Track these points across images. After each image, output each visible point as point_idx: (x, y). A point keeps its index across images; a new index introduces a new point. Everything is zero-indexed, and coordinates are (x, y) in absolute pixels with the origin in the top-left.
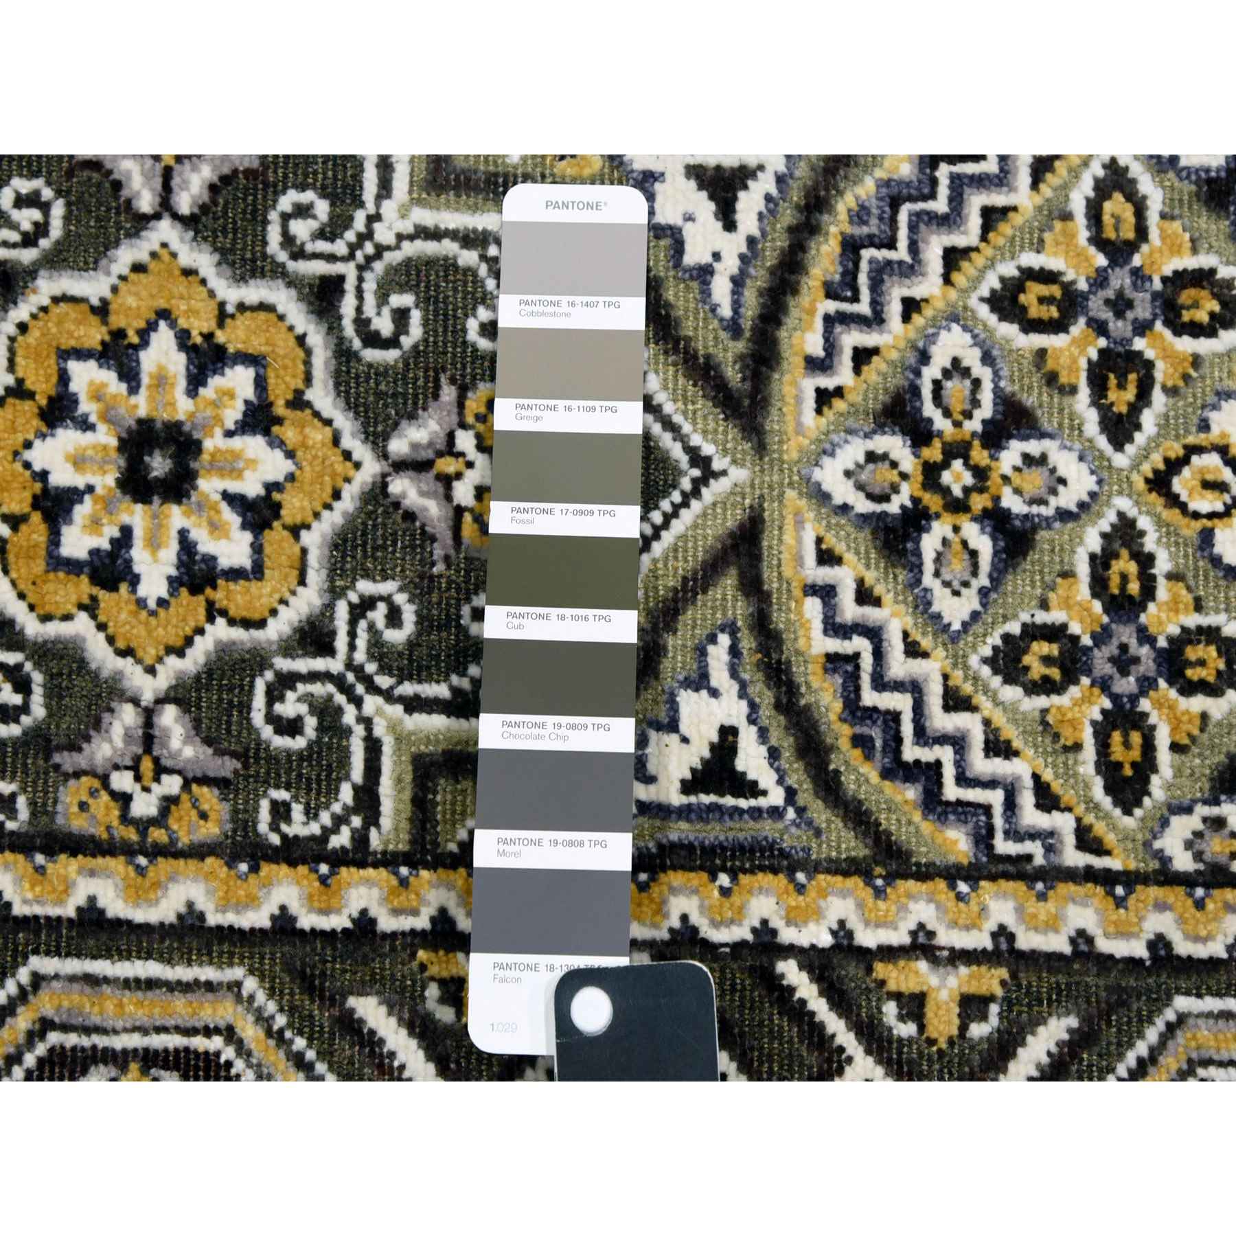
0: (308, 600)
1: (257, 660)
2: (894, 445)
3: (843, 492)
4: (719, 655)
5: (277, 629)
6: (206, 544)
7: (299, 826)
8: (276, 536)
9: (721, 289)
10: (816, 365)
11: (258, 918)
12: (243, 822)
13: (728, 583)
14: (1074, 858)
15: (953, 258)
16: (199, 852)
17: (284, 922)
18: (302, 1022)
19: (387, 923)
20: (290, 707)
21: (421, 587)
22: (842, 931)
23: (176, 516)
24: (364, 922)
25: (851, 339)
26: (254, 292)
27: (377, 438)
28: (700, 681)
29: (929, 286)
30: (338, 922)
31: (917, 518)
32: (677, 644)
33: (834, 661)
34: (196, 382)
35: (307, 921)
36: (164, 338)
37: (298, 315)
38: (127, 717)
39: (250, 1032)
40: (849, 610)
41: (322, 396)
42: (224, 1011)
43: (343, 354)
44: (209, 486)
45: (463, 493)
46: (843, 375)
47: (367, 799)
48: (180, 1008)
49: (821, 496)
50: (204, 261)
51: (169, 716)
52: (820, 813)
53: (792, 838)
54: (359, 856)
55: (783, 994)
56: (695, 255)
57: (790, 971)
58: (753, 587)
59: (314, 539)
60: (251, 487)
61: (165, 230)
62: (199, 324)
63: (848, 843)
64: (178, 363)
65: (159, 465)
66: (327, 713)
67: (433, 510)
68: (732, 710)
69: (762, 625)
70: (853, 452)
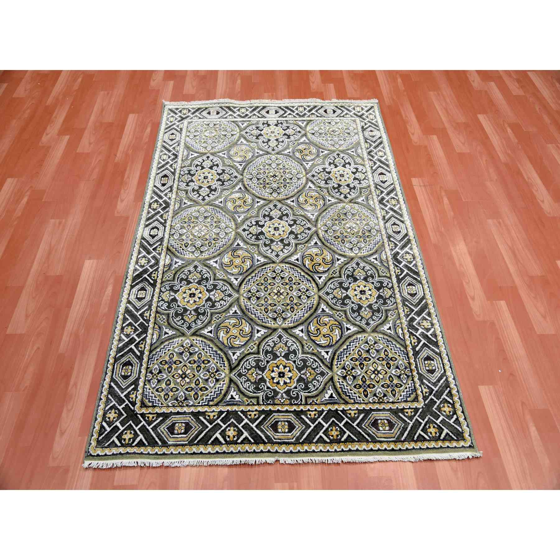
0: (295, 385)
1: (291, 390)
2: (343, 370)
3: (340, 374)
4: (330, 387)
5: (292, 387)
6: (286, 381)
7: (296, 402)
8: (292, 380)
9: (328, 360)
10: (336, 365)
11: (293, 410)
12: (291, 402)
13: (331, 382)
14: (362, 402)
15: (347, 357)
16: (287, 405)
17: (295, 410)
18: (297, 418)
19: (304, 410)
20: (294, 393)
21: (305, 383)
22: (343, 409)
23: (283, 379)
24: (302, 410)
25: (339, 363)
26: (289, 362)
27: (300, 372)
28: (329, 389)
29: (345, 359)
30: (300, 410)
31: (346, 376)
32: (327, 387)
33: (340, 387)
34: (284, 369)
35: (297, 410)
36: (281, 365)
37: (292, 363)
38: (280, 394)
39: (293, 419)
40: (341, 383)
41: (295, 369)
42: (290, 417)
43: (296, 366)
44: (286, 376)
45: (307, 376)
46: (339, 365)
47: (301, 400)
48: (286, 417)
49: (338, 375)
50: (284, 360)
51: (284, 394)
52: (340, 399)
53: (338, 402)
54: (301, 404)
55: (339, 414)
56: (325, 357)
57: (339, 412)
58: (333, 382)
59: (295, 380)
60: (289, 376)
61: (281, 357)
62: (284, 364)
63: (343, 402)
64: (283, 367)
65: (281, 375)
66: (297, 394)
67: (305, 377)
68: (332, 392)
69: (334, 385)
70: (340, 371)
